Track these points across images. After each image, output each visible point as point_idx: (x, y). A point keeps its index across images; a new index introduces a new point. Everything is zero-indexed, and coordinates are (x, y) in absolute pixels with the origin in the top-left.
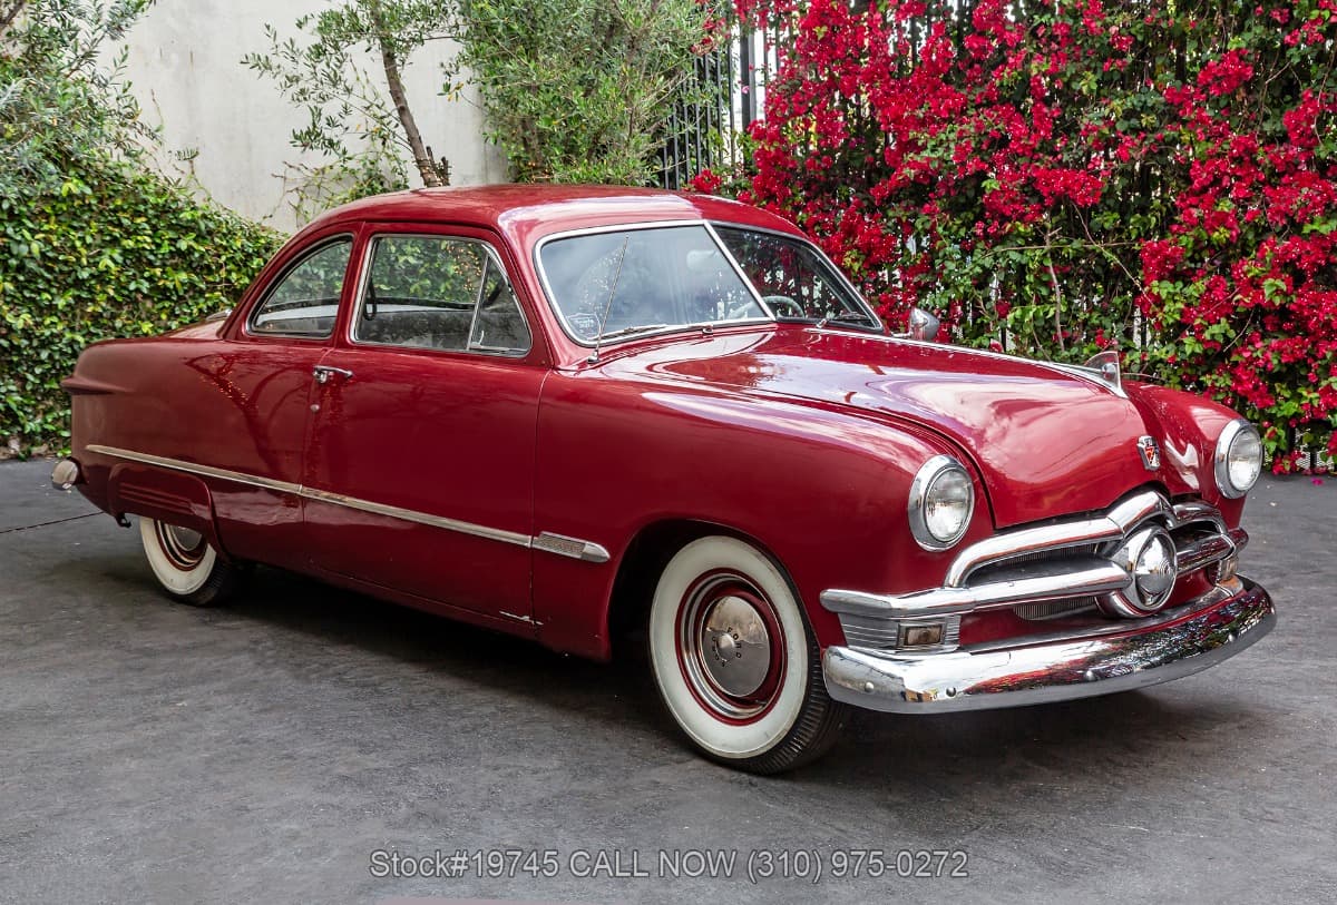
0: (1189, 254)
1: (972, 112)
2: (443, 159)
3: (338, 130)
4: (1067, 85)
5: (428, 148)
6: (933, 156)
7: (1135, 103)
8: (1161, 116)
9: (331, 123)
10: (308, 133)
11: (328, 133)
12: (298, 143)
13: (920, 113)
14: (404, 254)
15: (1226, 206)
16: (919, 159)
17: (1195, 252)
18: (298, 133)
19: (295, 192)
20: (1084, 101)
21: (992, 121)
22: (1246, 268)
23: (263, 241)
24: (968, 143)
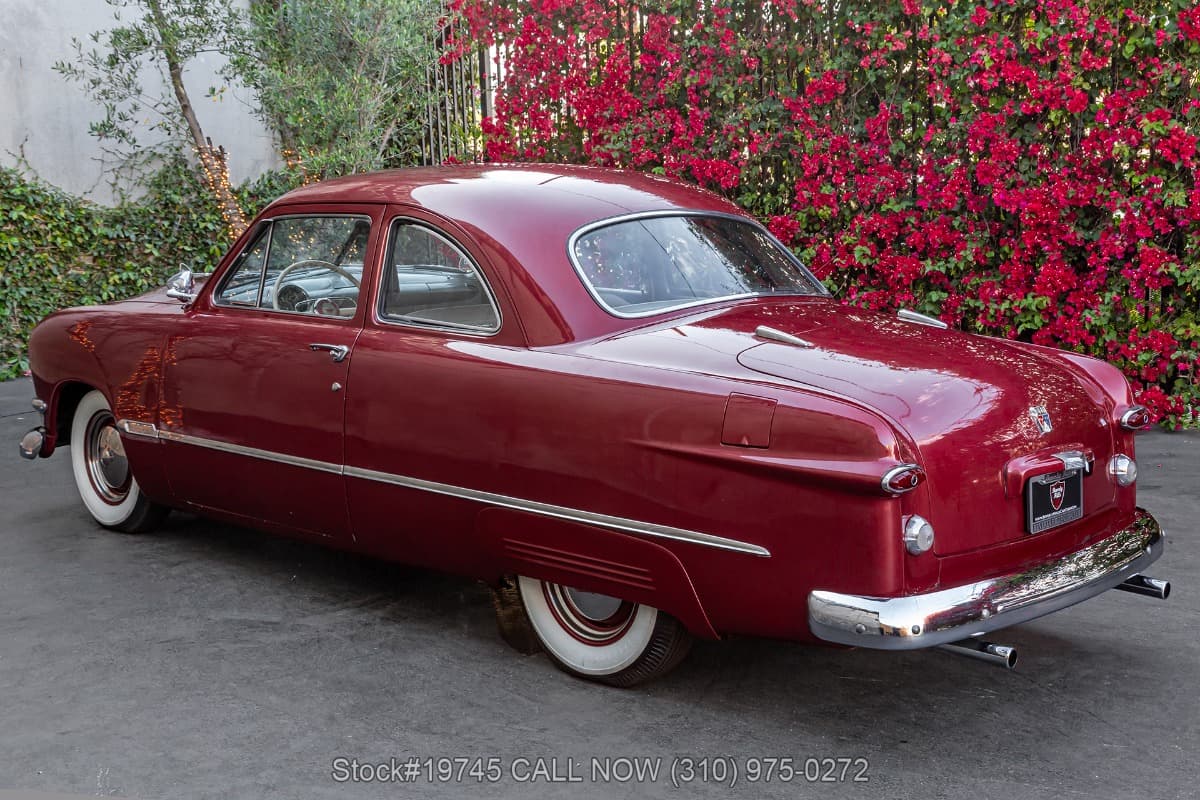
0: (804, 226)
1: (646, 114)
2: (220, 147)
3: (129, 124)
4: (713, 94)
5: (208, 139)
6: (615, 147)
7: (763, 109)
8: (781, 120)
9: (122, 117)
10: (103, 125)
11: (121, 126)
12: (96, 133)
13: (607, 114)
14: (204, 221)
15: (827, 189)
16: (603, 150)
17: (809, 224)
18: (95, 125)
19: (111, 173)
20: (724, 108)
21: (661, 121)
22: (842, 237)
23: (83, 212)
24: (642, 138)
